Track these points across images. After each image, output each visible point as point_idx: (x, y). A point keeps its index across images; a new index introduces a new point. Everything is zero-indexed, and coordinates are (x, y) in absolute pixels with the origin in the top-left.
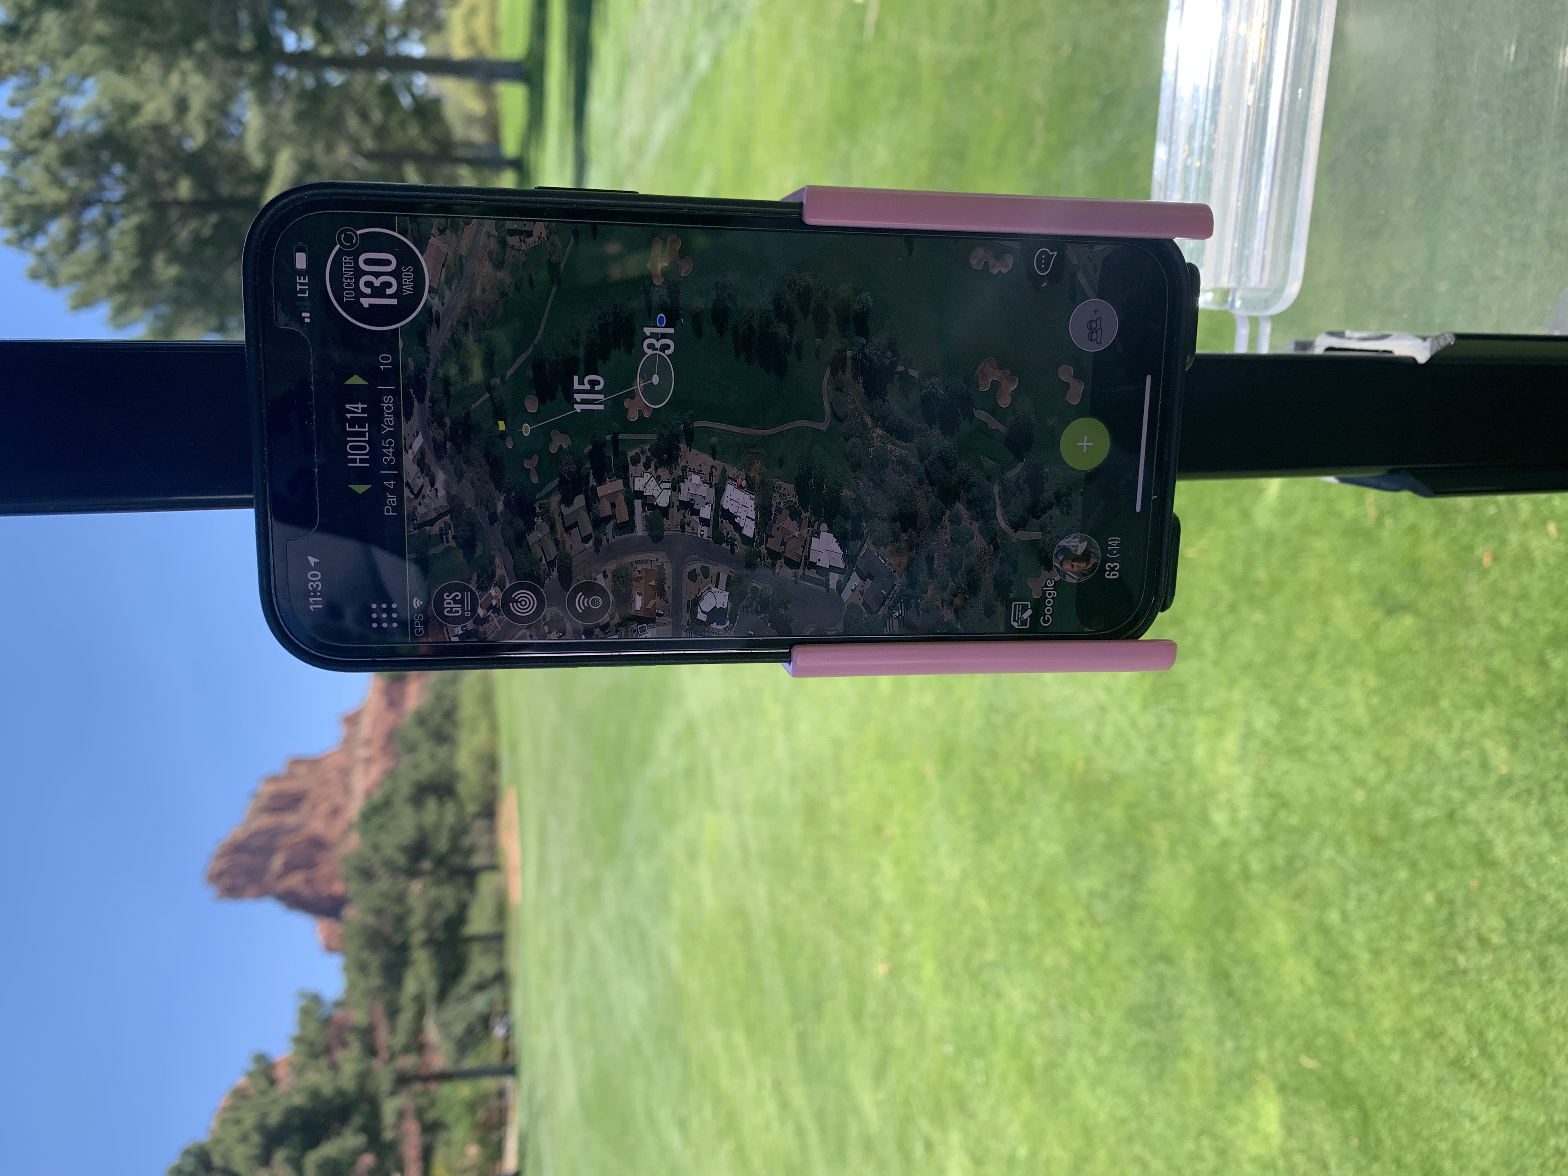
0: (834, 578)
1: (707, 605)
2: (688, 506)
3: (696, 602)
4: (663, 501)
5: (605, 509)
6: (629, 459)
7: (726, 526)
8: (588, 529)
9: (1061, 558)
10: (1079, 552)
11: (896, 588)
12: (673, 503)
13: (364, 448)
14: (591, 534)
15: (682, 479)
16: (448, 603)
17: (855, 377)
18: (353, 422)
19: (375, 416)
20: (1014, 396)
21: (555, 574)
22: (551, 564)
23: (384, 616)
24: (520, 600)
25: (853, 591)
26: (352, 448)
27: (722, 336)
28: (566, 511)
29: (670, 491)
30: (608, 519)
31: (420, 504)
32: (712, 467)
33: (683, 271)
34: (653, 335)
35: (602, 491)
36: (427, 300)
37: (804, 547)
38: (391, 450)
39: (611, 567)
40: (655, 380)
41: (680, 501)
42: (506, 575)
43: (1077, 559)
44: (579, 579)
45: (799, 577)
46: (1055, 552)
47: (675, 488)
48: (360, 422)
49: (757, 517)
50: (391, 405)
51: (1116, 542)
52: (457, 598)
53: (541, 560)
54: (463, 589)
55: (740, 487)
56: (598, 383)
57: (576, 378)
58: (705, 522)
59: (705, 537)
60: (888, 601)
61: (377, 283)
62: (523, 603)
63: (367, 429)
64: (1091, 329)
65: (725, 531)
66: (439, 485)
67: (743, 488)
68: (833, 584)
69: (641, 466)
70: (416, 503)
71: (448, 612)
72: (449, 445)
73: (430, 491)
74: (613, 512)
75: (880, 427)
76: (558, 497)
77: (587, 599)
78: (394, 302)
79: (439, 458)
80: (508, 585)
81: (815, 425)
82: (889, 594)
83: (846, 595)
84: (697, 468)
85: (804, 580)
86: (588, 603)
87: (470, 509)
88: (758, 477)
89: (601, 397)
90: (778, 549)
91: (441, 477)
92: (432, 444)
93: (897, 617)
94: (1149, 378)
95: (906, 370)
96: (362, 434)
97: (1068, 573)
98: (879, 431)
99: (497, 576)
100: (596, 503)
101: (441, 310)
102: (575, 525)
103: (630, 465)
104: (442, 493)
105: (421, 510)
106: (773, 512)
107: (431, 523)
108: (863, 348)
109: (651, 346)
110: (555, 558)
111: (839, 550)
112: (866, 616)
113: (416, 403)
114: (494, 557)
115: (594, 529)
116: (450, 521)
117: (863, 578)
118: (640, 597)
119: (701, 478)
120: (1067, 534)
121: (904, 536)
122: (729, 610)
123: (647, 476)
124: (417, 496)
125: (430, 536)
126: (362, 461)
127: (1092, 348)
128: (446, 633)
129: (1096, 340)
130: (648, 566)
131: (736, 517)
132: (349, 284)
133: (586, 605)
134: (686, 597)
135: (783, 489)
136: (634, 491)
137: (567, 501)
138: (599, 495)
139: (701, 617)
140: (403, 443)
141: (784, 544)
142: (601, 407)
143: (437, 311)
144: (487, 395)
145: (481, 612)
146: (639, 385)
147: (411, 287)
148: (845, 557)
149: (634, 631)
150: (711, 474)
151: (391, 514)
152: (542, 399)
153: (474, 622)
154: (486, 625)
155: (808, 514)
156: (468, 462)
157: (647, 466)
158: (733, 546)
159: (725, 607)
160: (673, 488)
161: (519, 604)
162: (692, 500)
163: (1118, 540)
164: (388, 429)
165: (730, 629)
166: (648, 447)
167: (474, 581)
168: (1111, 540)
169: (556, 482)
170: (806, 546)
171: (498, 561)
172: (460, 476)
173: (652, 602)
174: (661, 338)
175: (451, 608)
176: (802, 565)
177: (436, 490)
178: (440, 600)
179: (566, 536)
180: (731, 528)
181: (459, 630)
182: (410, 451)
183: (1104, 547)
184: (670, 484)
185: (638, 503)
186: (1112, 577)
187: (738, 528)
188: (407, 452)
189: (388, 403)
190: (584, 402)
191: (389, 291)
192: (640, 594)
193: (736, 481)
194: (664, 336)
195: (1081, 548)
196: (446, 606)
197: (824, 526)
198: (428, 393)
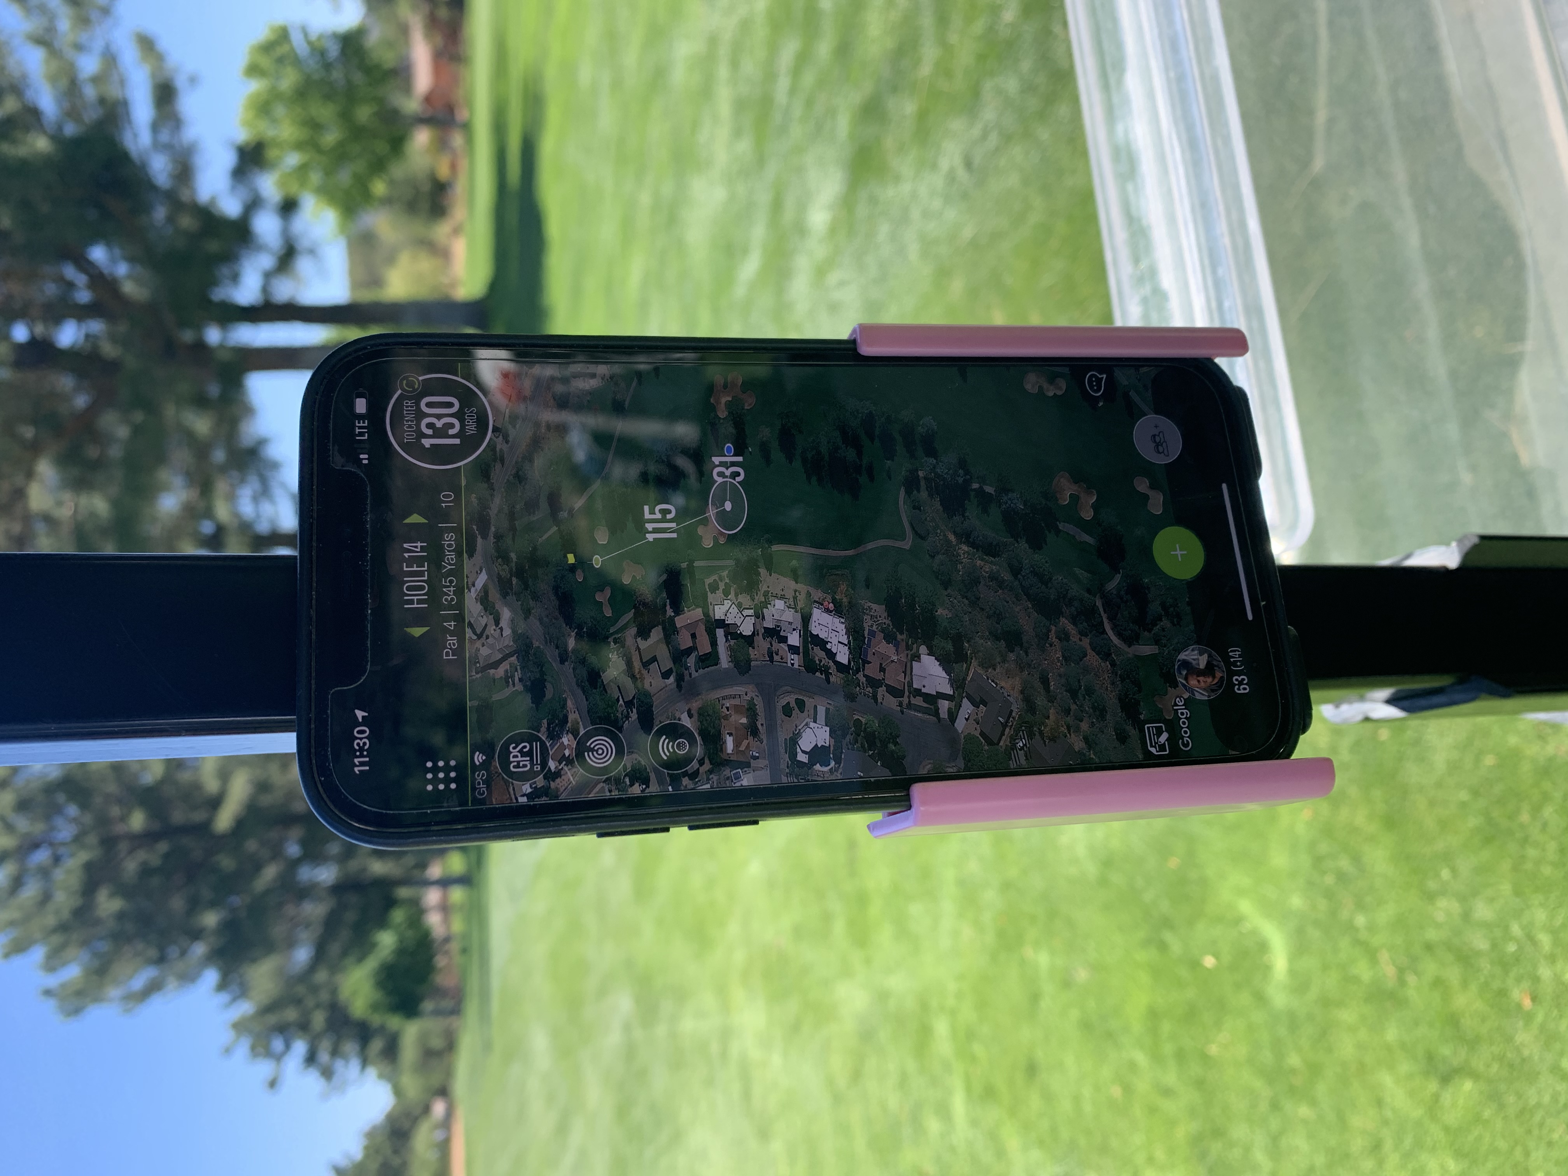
0: (944, 706)
1: (807, 742)
2: (775, 634)
3: (794, 741)
4: (747, 629)
5: (684, 641)
6: (707, 587)
7: (818, 654)
8: (668, 664)
9: (1184, 672)
10: (1202, 666)
11: (1014, 714)
12: (758, 631)
13: (422, 588)
14: (671, 669)
15: (766, 604)
16: (514, 757)
17: (931, 496)
18: (411, 561)
19: (435, 556)
20: (1096, 507)
21: (634, 716)
22: (629, 704)
23: (441, 775)
24: (596, 748)
25: (967, 719)
26: (408, 589)
27: (791, 462)
28: (643, 644)
29: (753, 618)
30: (689, 651)
31: (483, 645)
32: (795, 591)
33: (746, 405)
34: (722, 464)
35: (680, 622)
36: (491, 439)
37: (905, 672)
38: (452, 589)
39: (695, 705)
40: (728, 506)
41: (764, 628)
42: (580, 720)
43: (1200, 673)
44: (661, 720)
45: (905, 706)
46: (1176, 667)
47: (759, 616)
48: (419, 561)
49: (849, 642)
50: (453, 543)
51: (1237, 653)
52: (525, 750)
53: (618, 700)
54: (531, 739)
55: (828, 611)
56: (669, 512)
57: (646, 508)
58: (793, 649)
59: (796, 666)
60: (1007, 730)
61: (439, 424)
62: (600, 752)
63: (426, 568)
64: (1155, 441)
65: (817, 659)
66: (504, 623)
67: (831, 612)
68: (943, 714)
69: (720, 593)
70: (478, 644)
71: (514, 767)
72: (514, 581)
73: (495, 630)
74: (694, 643)
75: (964, 543)
76: (633, 631)
77: (671, 743)
78: (457, 441)
79: (504, 595)
80: (582, 732)
81: (898, 544)
82: (1007, 722)
83: (960, 724)
84: (780, 593)
85: (910, 709)
86: (673, 747)
87: (539, 647)
88: (845, 600)
89: (673, 525)
90: (879, 676)
91: (506, 614)
92: (496, 580)
93: (1022, 749)
94: (1224, 486)
95: (981, 487)
96: (421, 574)
97: (1196, 689)
98: (965, 548)
99: (570, 721)
100: (674, 634)
101: (505, 447)
102: (654, 659)
103: (709, 593)
104: (507, 632)
105: (484, 652)
106: (866, 635)
107: (496, 665)
108: (934, 468)
109: (721, 474)
110: (634, 697)
111: (944, 674)
112: (986, 747)
113: (479, 540)
114: (565, 700)
115: (674, 663)
116: (516, 662)
117: (975, 704)
118: (731, 738)
119: (785, 602)
120: (1184, 647)
121: (1012, 656)
122: (832, 748)
123: (727, 603)
124: (479, 636)
125: (494, 680)
126: (420, 602)
127: (1161, 460)
128: (512, 792)
129: (1163, 452)
130: (737, 702)
131: (827, 642)
132: (410, 426)
133: (671, 750)
134: (783, 735)
135: (873, 611)
136: (716, 620)
137: (644, 633)
138: (678, 626)
139: (802, 758)
140: (466, 581)
141: (882, 670)
142: (674, 535)
143: (501, 450)
144: (555, 528)
145: (552, 765)
146: (712, 512)
147: (475, 427)
148: (952, 682)
149: (728, 778)
150: (795, 598)
151: (451, 657)
152: (613, 532)
153: (545, 778)
154: (558, 780)
155: (904, 637)
156: (536, 597)
157: (726, 593)
158: (828, 675)
159: (827, 745)
160: (757, 616)
161: (595, 753)
162: (778, 626)
163: (1238, 651)
164: (450, 567)
165: (836, 770)
166: (725, 573)
167: (544, 729)
168: (1232, 651)
169: (631, 614)
170: (907, 670)
171: (570, 704)
172: (527, 613)
173: (745, 742)
174: (730, 467)
175: (518, 762)
176: (907, 693)
177: (501, 629)
178: (505, 752)
179: (645, 672)
180: (822, 654)
181: (527, 788)
182: (473, 589)
183: (1226, 658)
184: (752, 611)
185: (720, 633)
186: (1242, 691)
187: (831, 655)
188: (470, 590)
189: (450, 540)
190: (655, 531)
191: (451, 432)
192: (730, 734)
193: (822, 605)
194: (733, 464)
195: (1202, 662)
196: (512, 759)
197: (923, 649)
198: (493, 529)
